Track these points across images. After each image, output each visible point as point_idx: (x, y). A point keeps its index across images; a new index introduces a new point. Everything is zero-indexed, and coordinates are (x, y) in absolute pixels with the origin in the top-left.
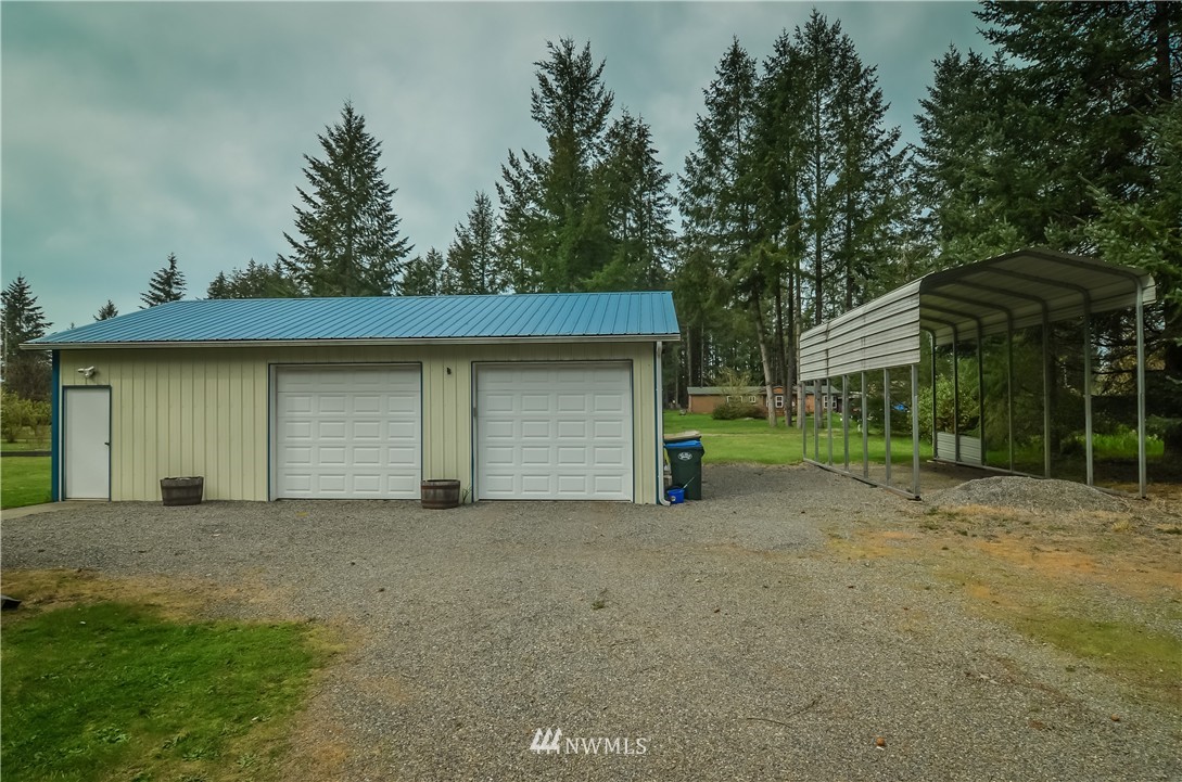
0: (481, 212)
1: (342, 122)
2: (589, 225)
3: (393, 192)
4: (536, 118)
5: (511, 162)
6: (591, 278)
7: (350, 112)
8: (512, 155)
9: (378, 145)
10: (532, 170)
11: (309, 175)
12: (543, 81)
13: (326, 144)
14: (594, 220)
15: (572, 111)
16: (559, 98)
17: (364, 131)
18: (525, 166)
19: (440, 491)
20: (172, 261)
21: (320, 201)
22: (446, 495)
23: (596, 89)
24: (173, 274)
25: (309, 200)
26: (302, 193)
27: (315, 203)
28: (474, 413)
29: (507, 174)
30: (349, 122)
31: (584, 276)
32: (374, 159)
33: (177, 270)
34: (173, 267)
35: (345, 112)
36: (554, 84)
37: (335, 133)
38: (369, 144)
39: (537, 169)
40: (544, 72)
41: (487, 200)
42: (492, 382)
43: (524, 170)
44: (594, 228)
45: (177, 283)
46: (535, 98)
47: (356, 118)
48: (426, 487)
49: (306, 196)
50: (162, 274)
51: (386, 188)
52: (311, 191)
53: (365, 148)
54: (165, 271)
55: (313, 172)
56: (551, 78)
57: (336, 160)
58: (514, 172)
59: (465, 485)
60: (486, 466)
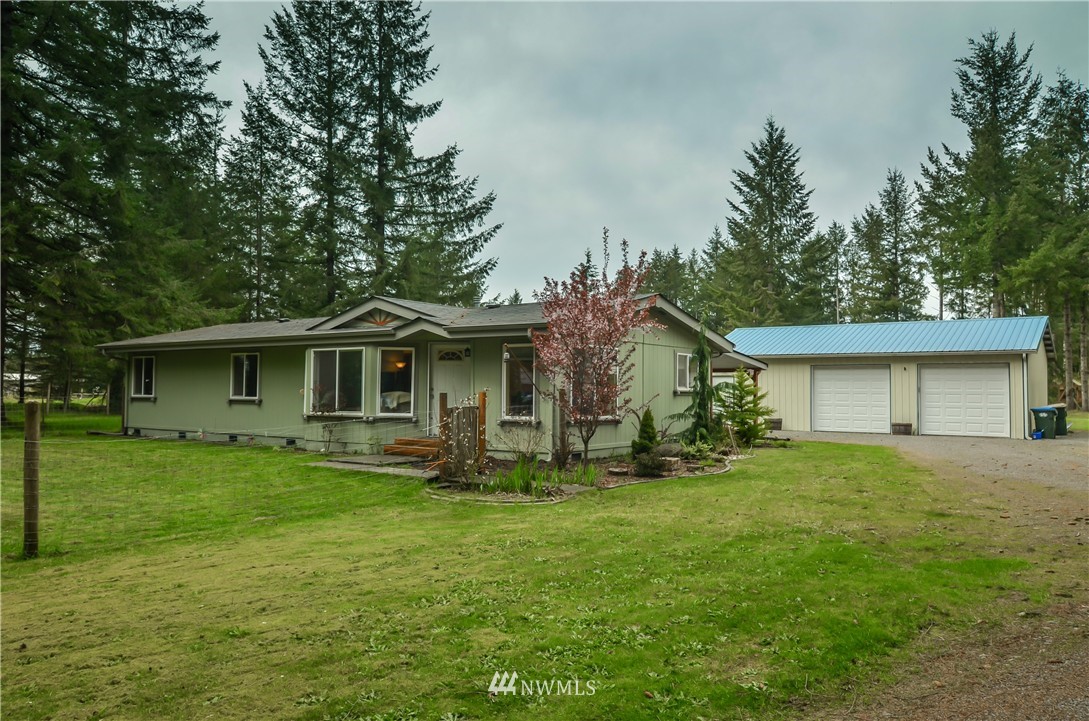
0: (894, 190)
1: (765, 137)
2: (1015, 217)
3: (810, 192)
4: (957, 115)
5: (931, 159)
6: (1016, 265)
7: (771, 125)
8: (931, 153)
9: (797, 151)
10: (951, 162)
11: (736, 187)
12: (964, 77)
13: (751, 158)
14: (1020, 210)
15: (995, 101)
16: (981, 91)
17: (784, 140)
18: (945, 160)
19: (902, 428)
20: (588, 256)
21: (745, 208)
22: (906, 430)
23: (1022, 75)
24: (589, 267)
25: (736, 208)
26: (731, 203)
27: (741, 211)
28: (919, 390)
29: (926, 172)
30: (771, 135)
31: (1009, 263)
32: (793, 164)
33: (592, 263)
34: (589, 261)
35: (767, 127)
36: (975, 78)
37: (759, 148)
38: (788, 151)
39: (958, 162)
40: (966, 68)
41: (900, 176)
42: (928, 374)
43: (944, 165)
44: (1021, 217)
45: (592, 276)
46: (955, 98)
47: (777, 130)
48: (894, 426)
49: (734, 206)
50: (580, 268)
51: (802, 187)
52: (738, 200)
53: (785, 155)
54: (582, 264)
55: (740, 184)
56: (972, 73)
57: (760, 170)
58: (933, 169)
59: (914, 426)
60: (926, 417)
